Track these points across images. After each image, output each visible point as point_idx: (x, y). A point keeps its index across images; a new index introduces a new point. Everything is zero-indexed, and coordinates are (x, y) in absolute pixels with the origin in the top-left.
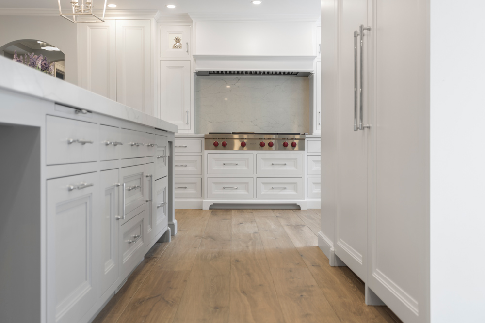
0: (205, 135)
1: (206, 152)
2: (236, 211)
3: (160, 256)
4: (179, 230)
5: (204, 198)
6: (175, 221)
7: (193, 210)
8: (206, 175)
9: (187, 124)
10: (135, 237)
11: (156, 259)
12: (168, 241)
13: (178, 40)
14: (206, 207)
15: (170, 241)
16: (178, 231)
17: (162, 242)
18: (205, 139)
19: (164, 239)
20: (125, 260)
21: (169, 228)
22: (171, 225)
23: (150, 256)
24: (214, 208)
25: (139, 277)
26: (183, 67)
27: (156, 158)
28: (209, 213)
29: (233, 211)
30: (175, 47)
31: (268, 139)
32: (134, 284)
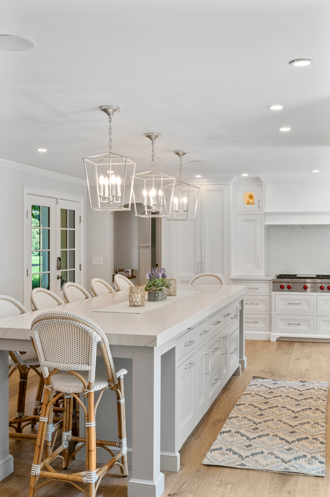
0: (273, 279)
1: (274, 293)
2: (299, 343)
3: (232, 388)
4: (249, 364)
5: (272, 332)
6: (245, 358)
7: (262, 341)
8: (274, 313)
9: (259, 268)
10: (216, 379)
11: (229, 390)
12: (239, 375)
13: (251, 197)
14: (274, 340)
15: (241, 374)
16: (247, 365)
17: (235, 375)
18: (273, 282)
19: (236, 374)
20: (210, 395)
21: (240, 365)
22: (242, 362)
23: (226, 389)
24: (281, 341)
25: (218, 404)
26: (255, 220)
27: (230, 319)
28: (275, 346)
29: (296, 344)
30: (248, 203)
31: (328, 283)
32: (215, 409)
